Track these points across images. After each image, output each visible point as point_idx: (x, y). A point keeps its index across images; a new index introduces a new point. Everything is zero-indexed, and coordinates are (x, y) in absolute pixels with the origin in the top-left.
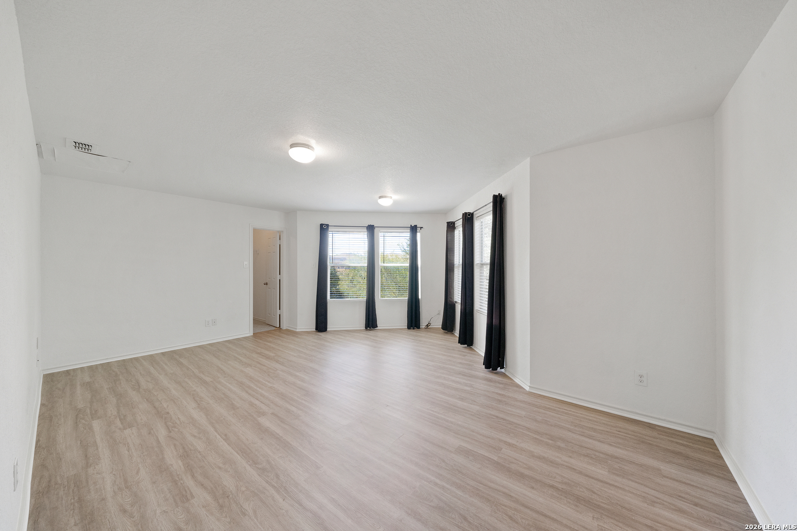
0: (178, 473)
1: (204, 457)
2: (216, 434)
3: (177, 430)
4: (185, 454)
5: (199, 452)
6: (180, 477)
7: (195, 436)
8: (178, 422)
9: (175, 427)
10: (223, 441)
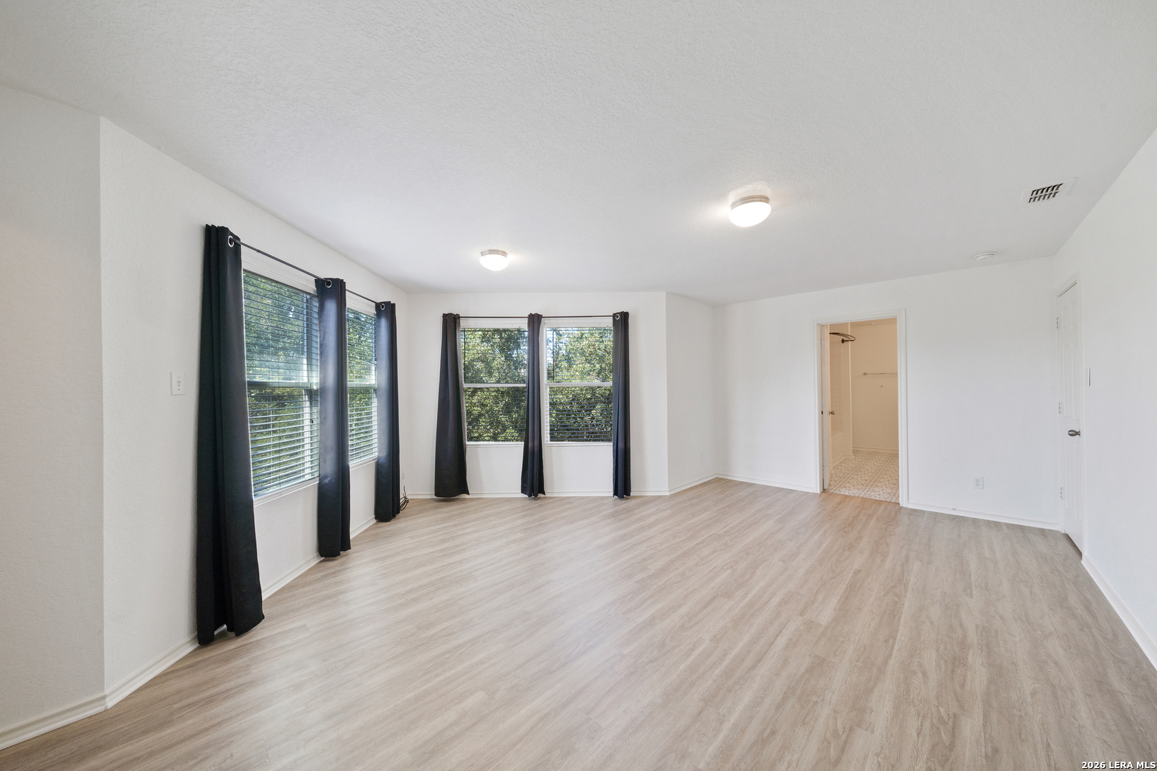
0: (980, 651)
1: (937, 642)
2: (895, 651)
3: (942, 710)
4: (957, 663)
5: (937, 651)
6: (980, 646)
7: (924, 674)
8: (927, 725)
9: (940, 718)
10: (898, 638)
